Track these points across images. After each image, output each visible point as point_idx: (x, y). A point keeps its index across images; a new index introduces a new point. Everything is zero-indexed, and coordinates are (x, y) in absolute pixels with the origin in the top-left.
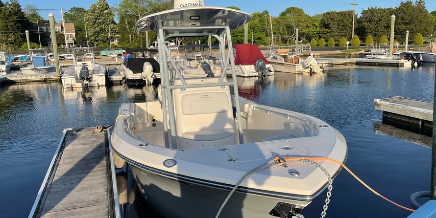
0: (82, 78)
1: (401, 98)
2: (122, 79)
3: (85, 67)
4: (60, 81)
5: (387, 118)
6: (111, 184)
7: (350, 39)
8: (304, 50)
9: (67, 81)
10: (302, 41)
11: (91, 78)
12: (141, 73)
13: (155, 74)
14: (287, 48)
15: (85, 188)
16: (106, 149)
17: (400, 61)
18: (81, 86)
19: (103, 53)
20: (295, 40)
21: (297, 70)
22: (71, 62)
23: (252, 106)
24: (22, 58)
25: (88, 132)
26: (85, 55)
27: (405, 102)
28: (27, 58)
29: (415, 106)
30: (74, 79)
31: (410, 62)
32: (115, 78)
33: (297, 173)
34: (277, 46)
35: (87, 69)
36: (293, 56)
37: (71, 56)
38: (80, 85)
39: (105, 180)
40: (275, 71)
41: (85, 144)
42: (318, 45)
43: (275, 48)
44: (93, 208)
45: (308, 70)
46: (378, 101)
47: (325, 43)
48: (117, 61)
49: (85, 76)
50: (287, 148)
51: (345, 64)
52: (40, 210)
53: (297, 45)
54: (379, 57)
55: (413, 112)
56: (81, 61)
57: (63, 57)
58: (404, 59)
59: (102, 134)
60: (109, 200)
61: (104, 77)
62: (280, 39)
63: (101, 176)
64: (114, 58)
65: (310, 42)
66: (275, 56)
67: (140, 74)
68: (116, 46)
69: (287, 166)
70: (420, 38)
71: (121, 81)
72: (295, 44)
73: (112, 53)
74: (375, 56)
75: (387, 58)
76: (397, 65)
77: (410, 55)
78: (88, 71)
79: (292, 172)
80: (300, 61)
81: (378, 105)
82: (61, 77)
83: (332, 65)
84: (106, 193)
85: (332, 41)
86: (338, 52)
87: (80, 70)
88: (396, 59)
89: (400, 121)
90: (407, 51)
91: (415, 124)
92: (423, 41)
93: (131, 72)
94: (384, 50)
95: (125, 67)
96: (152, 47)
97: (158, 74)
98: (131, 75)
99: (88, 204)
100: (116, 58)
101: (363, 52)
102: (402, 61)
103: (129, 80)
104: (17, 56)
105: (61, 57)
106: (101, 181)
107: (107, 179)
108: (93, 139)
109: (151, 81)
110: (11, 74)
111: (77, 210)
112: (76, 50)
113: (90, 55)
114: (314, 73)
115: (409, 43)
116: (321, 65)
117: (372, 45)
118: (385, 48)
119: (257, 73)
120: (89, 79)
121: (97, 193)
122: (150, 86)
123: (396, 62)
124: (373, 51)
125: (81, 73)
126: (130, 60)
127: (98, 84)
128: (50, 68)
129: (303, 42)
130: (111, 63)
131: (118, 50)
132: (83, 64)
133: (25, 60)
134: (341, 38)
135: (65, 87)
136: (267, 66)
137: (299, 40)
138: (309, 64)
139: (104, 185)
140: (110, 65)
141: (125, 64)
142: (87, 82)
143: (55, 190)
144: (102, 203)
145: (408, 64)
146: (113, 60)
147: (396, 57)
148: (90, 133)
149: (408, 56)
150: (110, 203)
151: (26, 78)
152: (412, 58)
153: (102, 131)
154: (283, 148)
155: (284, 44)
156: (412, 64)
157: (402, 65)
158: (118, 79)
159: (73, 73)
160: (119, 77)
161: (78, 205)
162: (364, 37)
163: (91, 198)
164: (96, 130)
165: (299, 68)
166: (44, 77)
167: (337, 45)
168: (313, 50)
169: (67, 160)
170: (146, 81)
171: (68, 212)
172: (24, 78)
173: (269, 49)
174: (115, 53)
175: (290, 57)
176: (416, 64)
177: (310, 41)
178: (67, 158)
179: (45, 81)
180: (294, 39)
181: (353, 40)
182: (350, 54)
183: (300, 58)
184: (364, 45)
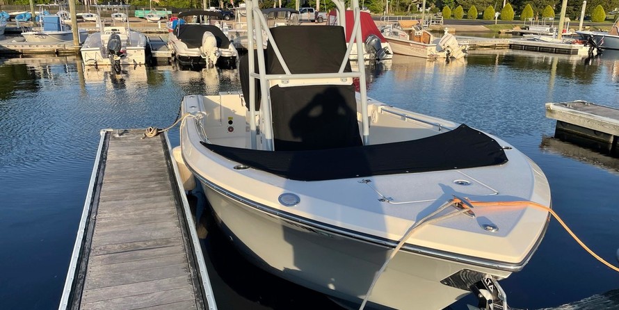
0: (112, 52)
1: (584, 103)
2: (170, 56)
3: (115, 36)
4: (79, 55)
5: (562, 130)
6: (184, 216)
7: (500, 9)
8: (433, 22)
9: (90, 54)
10: (429, 8)
11: (125, 52)
12: (199, 47)
13: (220, 49)
14: (409, 19)
15: (147, 220)
16: (167, 163)
17: (573, 45)
18: (110, 63)
19: (139, 13)
20: (421, 6)
21: (429, 53)
22: (92, 25)
23: (380, 108)
24: (21, 17)
25: (137, 136)
26: (112, 15)
27: (591, 110)
28: (27, 16)
29: (607, 116)
30: (99, 52)
31: (588, 48)
32: (160, 54)
33: (494, 227)
34: (393, 15)
35: (118, 38)
36: (421, 32)
37: (92, 16)
38: (108, 61)
39: (175, 210)
40: (394, 53)
41: (135, 154)
42: (453, 16)
43: (391, 18)
44: (163, 251)
45: (444, 54)
46: (552, 106)
47: (463, 14)
48: (160, 27)
49: (115, 49)
50: (462, 183)
51: (494, 47)
52: (87, 250)
53: (423, 15)
54: (543, 38)
55: (602, 124)
56: (109, 25)
57: (81, 17)
58: (580, 43)
59: (158, 140)
60: (185, 241)
61: (143, 52)
62: (397, 5)
63: (167, 203)
64: (156, 22)
65: (441, 11)
66: (395, 30)
67: (197, 49)
68: (157, 4)
69: (474, 215)
70: (601, 12)
71: (169, 58)
72: (419, 13)
73: (153, 14)
74: (536, 37)
75: (555, 40)
76: (568, 52)
77: (588, 38)
78: (119, 42)
79: (486, 225)
80: (432, 40)
81: (551, 111)
82: (80, 48)
83: (474, 47)
84: (178, 229)
85: (474, 12)
86: (482, 28)
87: (108, 38)
88: (567, 43)
89: (582, 136)
90: (580, 31)
91: (603, 142)
92: (605, 16)
93: (184, 45)
94: (549, 28)
95: (175, 38)
96: (212, 9)
97: (223, 50)
98: (184, 50)
99: (155, 245)
100: (159, 23)
101: (517, 29)
102: (577, 46)
103: (181, 58)
104: (14, 14)
105: (78, 17)
106: (169, 210)
107: (177, 208)
108: (146, 147)
109: (215, 61)
110: (6, 41)
111: (140, 253)
112: (102, 9)
113: (120, 16)
114: (453, 58)
115: (585, 19)
116: (464, 47)
117: (531, 20)
118: (549, 24)
119: (369, 55)
120: (122, 54)
121: (164, 228)
122: (213, 67)
123: (567, 46)
124: (533, 29)
125: (110, 44)
126: (182, 27)
127: (134, 61)
128: (64, 35)
129: (431, 10)
130: (151, 30)
131: (161, 10)
132: (112, 30)
133: (26, 20)
134: (487, 7)
135: (86, 63)
136: (384, 45)
137: (427, 6)
138: (446, 46)
139: (174, 217)
140: (150, 33)
141: (175, 33)
142: (119, 58)
143: (103, 221)
144: (176, 244)
145: (583, 51)
146: (154, 26)
147: (567, 40)
148: (141, 137)
149: (585, 40)
150: (188, 245)
151: (30, 48)
152: (591, 42)
153: (158, 134)
154: (457, 183)
155: (404, 13)
156: (589, 51)
157: (575, 52)
158: (166, 56)
159: (97, 44)
160: (167, 52)
161: (140, 244)
162: (521, 8)
163: (157, 235)
164: (149, 134)
165: (431, 50)
166: (55, 47)
167: (480, 17)
168: (446, 23)
169: (113, 177)
170: (207, 61)
171: (127, 255)
172: (26, 47)
173: (383, 20)
174: (156, 15)
175: (417, 33)
176: (595, 52)
177: (441, 9)
178: (112, 174)
179: (57, 53)
180: (418, 6)
181: (503, 11)
182: (500, 33)
183: (432, 36)
184: (519, 19)
